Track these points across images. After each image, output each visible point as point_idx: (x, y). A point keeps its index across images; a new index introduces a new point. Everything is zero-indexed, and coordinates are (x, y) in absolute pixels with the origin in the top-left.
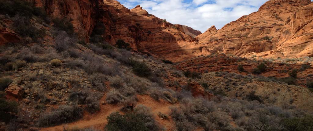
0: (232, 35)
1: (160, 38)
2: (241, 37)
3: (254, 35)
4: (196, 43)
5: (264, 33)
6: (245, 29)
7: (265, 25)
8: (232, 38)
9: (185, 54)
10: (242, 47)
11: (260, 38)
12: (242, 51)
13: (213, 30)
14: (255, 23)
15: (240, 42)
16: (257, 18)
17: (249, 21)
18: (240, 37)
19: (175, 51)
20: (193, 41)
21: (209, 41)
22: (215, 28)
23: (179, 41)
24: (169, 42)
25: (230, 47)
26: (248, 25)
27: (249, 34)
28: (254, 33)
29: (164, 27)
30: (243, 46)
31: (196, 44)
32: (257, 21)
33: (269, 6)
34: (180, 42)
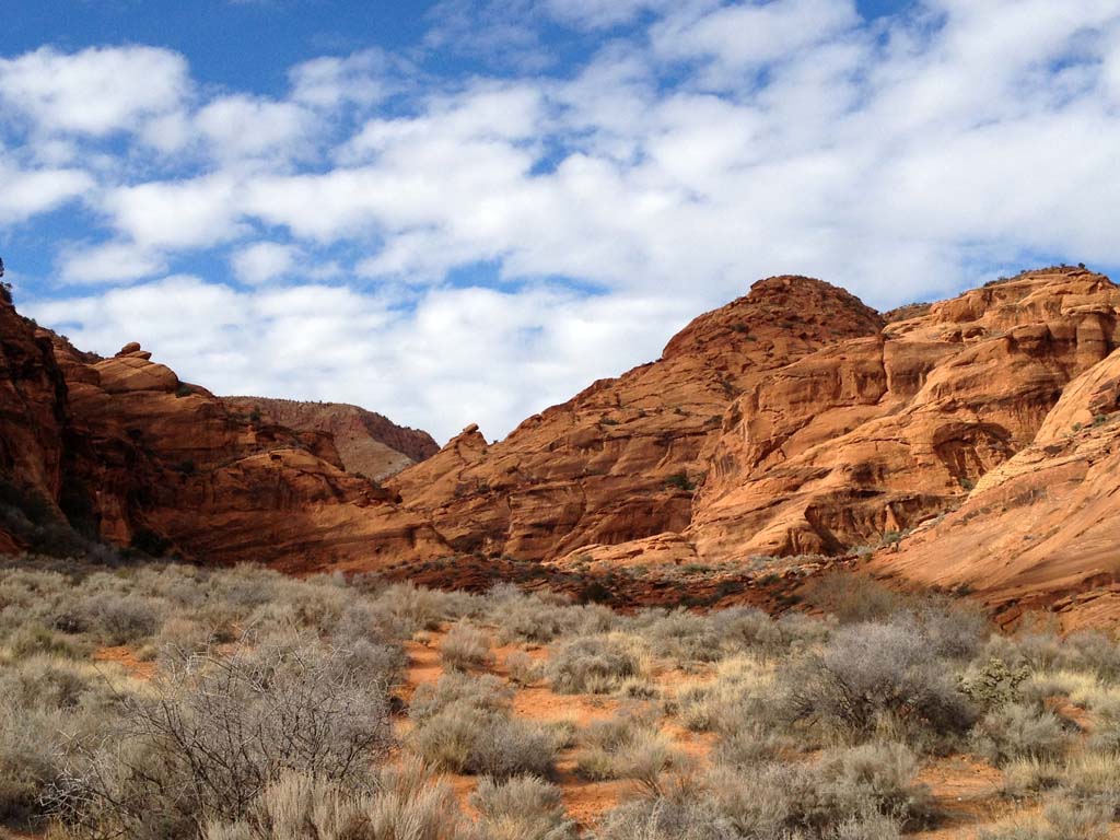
0: (548, 469)
1: (238, 492)
2: (581, 477)
3: (635, 469)
4: (391, 509)
5: (674, 459)
6: (600, 441)
7: (679, 425)
8: (546, 481)
9: (345, 557)
10: (585, 519)
11: (657, 480)
12: (582, 536)
13: (471, 447)
14: (642, 415)
15: (578, 500)
16: (652, 391)
17: (618, 406)
18: (577, 475)
19: (302, 547)
20: (380, 500)
21: (452, 496)
22: (480, 435)
23: (320, 500)
24: (278, 508)
25: (537, 520)
26: (613, 423)
27: (616, 461)
28: (634, 459)
29: (254, 441)
30: (590, 513)
31: (390, 513)
32: (649, 405)
33: (701, 338)
34: (322, 509)
